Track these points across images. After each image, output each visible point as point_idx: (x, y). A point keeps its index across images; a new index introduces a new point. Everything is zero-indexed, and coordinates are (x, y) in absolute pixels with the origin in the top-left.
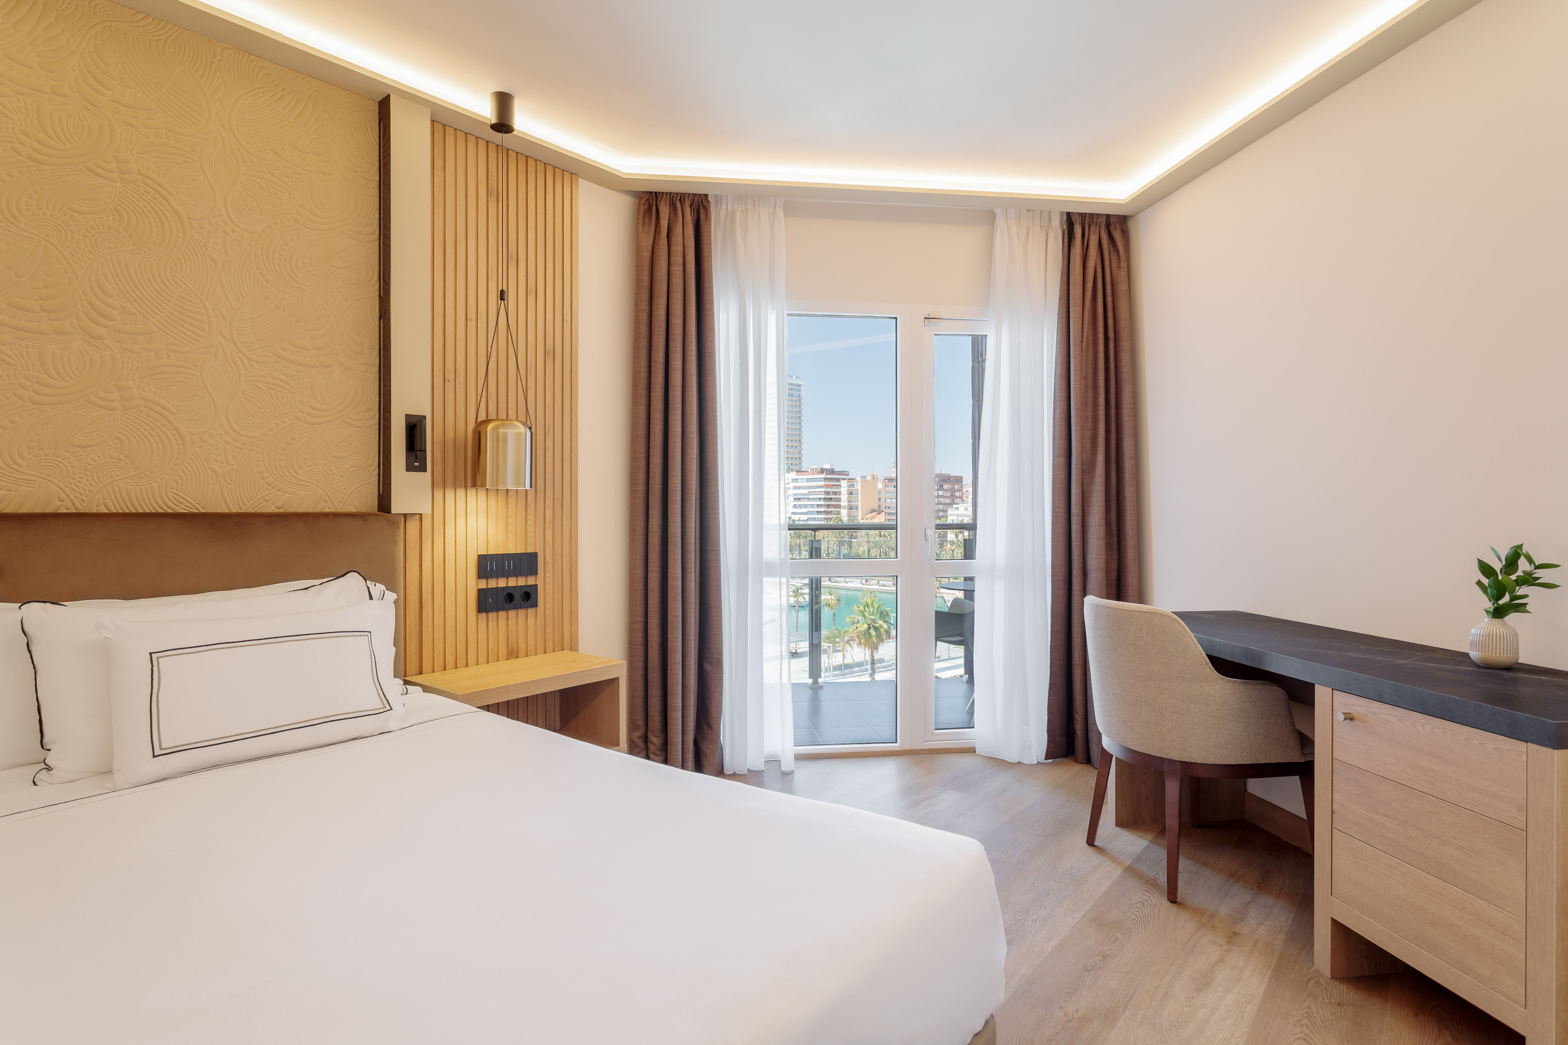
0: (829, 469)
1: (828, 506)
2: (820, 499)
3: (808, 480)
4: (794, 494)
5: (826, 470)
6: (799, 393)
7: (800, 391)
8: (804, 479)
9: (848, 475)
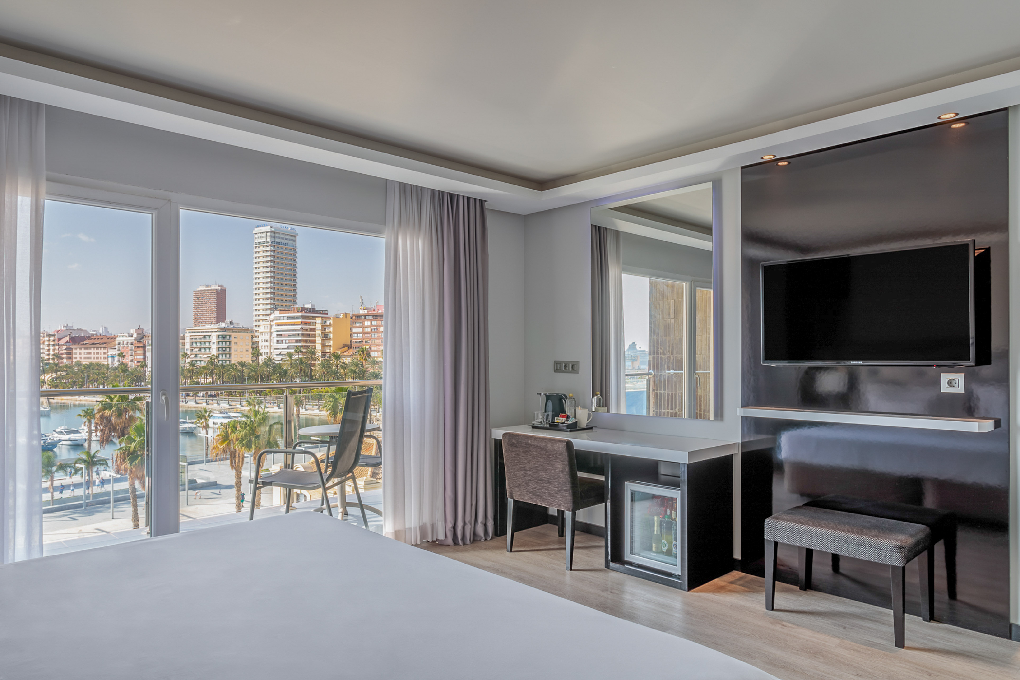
0: (310, 309)
1: (306, 341)
2: (298, 334)
3: (289, 318)
4: (278, 331)
5: (307, 309)
6: (294, 243)
7: (295, 241)
8: (285, 316)
9: (327, 314)
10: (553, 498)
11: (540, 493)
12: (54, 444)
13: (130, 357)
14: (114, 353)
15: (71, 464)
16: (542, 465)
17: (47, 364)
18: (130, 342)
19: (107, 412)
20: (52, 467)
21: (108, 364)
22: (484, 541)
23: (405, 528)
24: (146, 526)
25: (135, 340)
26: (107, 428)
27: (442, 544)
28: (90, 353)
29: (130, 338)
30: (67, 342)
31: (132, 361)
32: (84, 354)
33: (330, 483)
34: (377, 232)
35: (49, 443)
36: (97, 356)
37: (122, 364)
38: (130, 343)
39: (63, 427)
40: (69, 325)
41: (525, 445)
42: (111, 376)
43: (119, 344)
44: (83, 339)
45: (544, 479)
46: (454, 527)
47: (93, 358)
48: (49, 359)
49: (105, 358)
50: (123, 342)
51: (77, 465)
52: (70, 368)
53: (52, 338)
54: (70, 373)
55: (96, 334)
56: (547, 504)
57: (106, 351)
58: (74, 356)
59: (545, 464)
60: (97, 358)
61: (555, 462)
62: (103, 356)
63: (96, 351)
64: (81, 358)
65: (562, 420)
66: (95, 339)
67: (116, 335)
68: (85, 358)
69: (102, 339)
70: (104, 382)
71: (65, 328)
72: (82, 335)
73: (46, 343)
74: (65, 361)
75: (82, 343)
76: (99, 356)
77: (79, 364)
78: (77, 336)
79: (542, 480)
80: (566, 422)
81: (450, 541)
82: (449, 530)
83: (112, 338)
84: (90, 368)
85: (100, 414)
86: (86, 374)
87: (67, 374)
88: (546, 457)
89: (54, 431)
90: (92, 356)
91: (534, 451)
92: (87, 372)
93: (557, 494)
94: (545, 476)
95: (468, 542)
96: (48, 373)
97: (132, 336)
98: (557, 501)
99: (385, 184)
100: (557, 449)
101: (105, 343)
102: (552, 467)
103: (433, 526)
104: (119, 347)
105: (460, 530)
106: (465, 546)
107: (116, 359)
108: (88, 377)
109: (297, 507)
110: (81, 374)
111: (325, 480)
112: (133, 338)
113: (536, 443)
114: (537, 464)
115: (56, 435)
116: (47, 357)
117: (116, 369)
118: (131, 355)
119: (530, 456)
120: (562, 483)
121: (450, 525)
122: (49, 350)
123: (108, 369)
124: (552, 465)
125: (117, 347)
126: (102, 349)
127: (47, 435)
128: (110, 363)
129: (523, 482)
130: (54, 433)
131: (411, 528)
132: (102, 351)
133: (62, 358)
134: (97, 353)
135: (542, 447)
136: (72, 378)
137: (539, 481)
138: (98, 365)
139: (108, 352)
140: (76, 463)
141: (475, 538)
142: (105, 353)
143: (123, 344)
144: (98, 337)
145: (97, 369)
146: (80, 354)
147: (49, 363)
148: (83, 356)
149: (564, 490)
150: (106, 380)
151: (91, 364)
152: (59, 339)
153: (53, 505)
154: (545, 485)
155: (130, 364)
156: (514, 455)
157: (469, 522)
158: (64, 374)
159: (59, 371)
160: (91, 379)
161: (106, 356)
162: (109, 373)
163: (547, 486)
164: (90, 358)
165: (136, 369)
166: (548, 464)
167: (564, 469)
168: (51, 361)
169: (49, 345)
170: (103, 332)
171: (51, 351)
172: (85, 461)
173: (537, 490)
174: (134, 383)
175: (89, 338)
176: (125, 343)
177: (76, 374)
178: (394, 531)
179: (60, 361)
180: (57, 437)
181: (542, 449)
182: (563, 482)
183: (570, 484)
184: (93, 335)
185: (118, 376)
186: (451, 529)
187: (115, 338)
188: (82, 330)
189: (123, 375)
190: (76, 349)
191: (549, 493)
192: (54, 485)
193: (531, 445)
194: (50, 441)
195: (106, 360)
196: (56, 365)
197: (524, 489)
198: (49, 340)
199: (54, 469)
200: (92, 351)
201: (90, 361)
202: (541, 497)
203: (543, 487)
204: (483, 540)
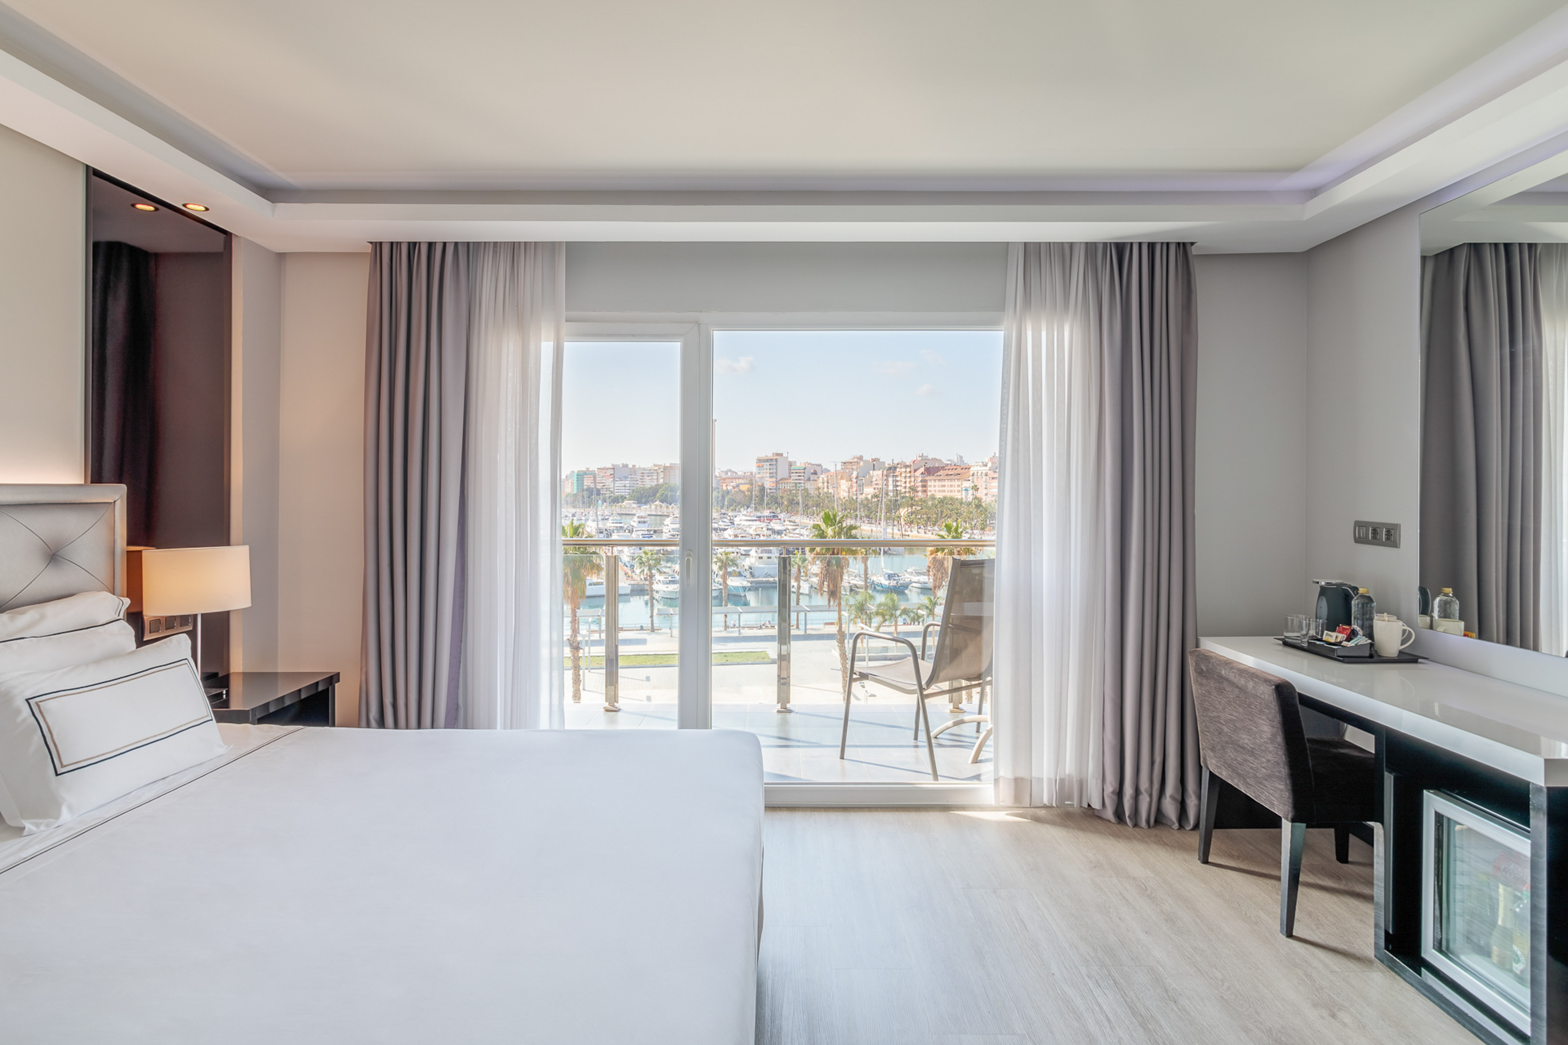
10: (1261, 786)
11: (1242, 771)
12: (906, 586)
13: (984, 490)
14: (968, 486)
15: (914, 609)
16: (1242, 720)
17: (903, 497)
18: (984, 472)
19: (940, 555)
20: (896, 610)
21: (962, 498)
22: (1178, 829)
23: (1031, 777)
24: (778, 703)
25: (989, 470)
26: (939, 573)
27: (1100, 815)
28: (944, 486)
29: (985, 468)
30: (922, 473)
31: (986, 494)
32: (939, 487)
33: (933, 689)
34: (992, 323)
35: (901, 584)
36: (951, 489)
37: (976, 498)
38: (984, 474)
39: (913, 568)
40: (924, 455)
41: (1218, 678)
42: (964, 512)
43: (973, 475)
44: (938, 469)
45: (1246, 746)
46: (1119, 793)
47: (946, 491)
48: (905, 492)
49: (959, 491)
50: (977, 472)
51: (920, 612)
52: (924, 502)
53: (908, 470)
54: (924, 508)
55: (951, 464)
56: (1253, 794)
57: (959, 483)
58: (929, 489)
59: (1245, 718)
60: (951, 491)
61: (1260, 718)
62: (957, 489)
63: (950, 483)
64: (935, 491)
65: (1337, 637)
66: (949, 469)
67: (970, 465)
68: (939, 491)
69: (956, 469)
70: (957, 519)
71: (920, 458)
72: (937, 466)
73: (903, 475)
74: (920, 494)
75: (936, 474)
76: (953, 489)
77: (933, 498)
78: (932, 466)
79: (1243, 748)
80: (1345, 643)
81: (1109, 814)
82: (1109, 796)
83: (966, 469)
84: (943, 503)
85: (933, 556)
86: (939, 509)
87: (922, 509)
88: (1246, 706)
89: (906, 571)
90: (946, 489)
91: (1230, 692)
92: (940, 507)
93: (1267, 780)
94: (1246, 741)
95: (1143, 823)
96: (904, 507)
97: (986, 466)
98: (1267, 794)
99: (1002, 250)
100: (1260, 694)
101: (959, 474)
102: (1256, 727)
103: (1082, 784)
104: (973, 479)
105: (1128, 801)
106: (1135, 829)
107: (970, 492)
108: (942, 512)
109: (967, 710)
110: (935, 509)
111: (923, 683)
112: (987, 468)
113: (1232, 677)
114: (1235, 716)
115: (907, 576)
116: (903, 490)
117: (969, 504)
118: (986, 488)
119: (1225, 699)
120: (1272, 762)
121: (1110, 788)
122: (905, 482)
123: (961, 503)
124: (1255, 723)
125: (970, 478)
126: (956, 481)
127: (899, 575)
128: (964, 497)
129: (1219, 743)
130: (906, 573)
131: (1042, 779)
132: (956, 483)
133: (917, 492)
134: (951, 486)
135: (1240, 685)
136: (926, 513)
137: (1240, 749)
138: (952, 499)
139: (962, 485)
140: (919, 608)
141: (1159, 820)
142: (958, 486)
143: (977, 475)
144: (952, 468)
145: (951, 504)
146: (935, 486)
147: (906, 496)
148: (937, 489)
149: (1277, 777)
150: (959, 516)
151: (945, 498)
152: (915, 471)
153: (897, 652)
154: (1249, 758)
155: (984, 498)
156: (1204, 692)
157: (1146, 791)
158: (919, 508)
159: (914, 505)
160: (944, 515)
161: (960, 489)
162: (962, 509)
163: (1251, 761)
164: (944, 491)
165: (990, 504)
166: (1249, 719)
167: (1274, 735)
168: (907, 495)
169: (905, 477)
170: (958, 461)
171: (907, 483)
172: (927, 608)
173: (1238, 763)
174: (988, 520)
175: (943, 468)
176: (980, 472)
177: (929, 508)
178: (1013, 777)
179: (916, 494)
180: (908, 578)
181: (1242, 690)
182: (1275, 762)
183: (1286, 767)
184: (947, 465)
185: (972, 512)
186: (1111, 795)
187: (969, 468)
188: (937, 460)
189: (976, 511)
190: (931, 480)
191: (1255, 774)
192: (898, 631)
193: (1226, 680)
194: (902, 582)
195: (960, 494)
196: (912, 499)
197: (1220, 757)
198: (906, 472)
199: (898, 612)
200: (946, 483)
201: (944, 494)
202: (1244, 779)
203: (1246, 760)
204: (1176, 828)
